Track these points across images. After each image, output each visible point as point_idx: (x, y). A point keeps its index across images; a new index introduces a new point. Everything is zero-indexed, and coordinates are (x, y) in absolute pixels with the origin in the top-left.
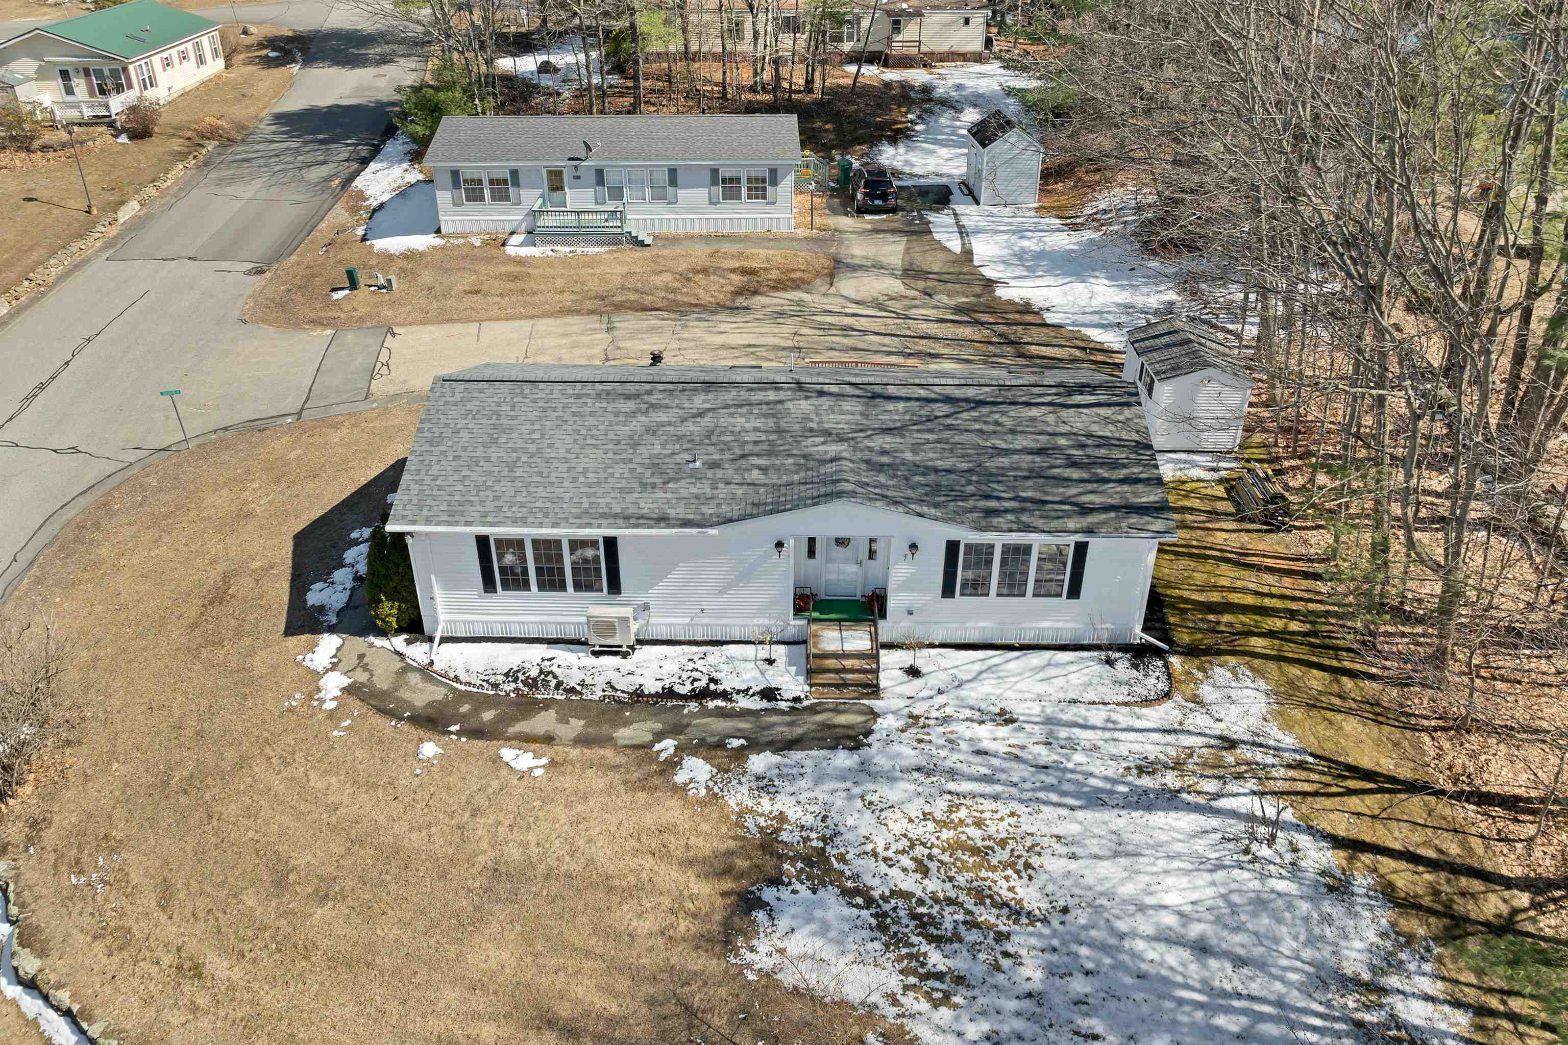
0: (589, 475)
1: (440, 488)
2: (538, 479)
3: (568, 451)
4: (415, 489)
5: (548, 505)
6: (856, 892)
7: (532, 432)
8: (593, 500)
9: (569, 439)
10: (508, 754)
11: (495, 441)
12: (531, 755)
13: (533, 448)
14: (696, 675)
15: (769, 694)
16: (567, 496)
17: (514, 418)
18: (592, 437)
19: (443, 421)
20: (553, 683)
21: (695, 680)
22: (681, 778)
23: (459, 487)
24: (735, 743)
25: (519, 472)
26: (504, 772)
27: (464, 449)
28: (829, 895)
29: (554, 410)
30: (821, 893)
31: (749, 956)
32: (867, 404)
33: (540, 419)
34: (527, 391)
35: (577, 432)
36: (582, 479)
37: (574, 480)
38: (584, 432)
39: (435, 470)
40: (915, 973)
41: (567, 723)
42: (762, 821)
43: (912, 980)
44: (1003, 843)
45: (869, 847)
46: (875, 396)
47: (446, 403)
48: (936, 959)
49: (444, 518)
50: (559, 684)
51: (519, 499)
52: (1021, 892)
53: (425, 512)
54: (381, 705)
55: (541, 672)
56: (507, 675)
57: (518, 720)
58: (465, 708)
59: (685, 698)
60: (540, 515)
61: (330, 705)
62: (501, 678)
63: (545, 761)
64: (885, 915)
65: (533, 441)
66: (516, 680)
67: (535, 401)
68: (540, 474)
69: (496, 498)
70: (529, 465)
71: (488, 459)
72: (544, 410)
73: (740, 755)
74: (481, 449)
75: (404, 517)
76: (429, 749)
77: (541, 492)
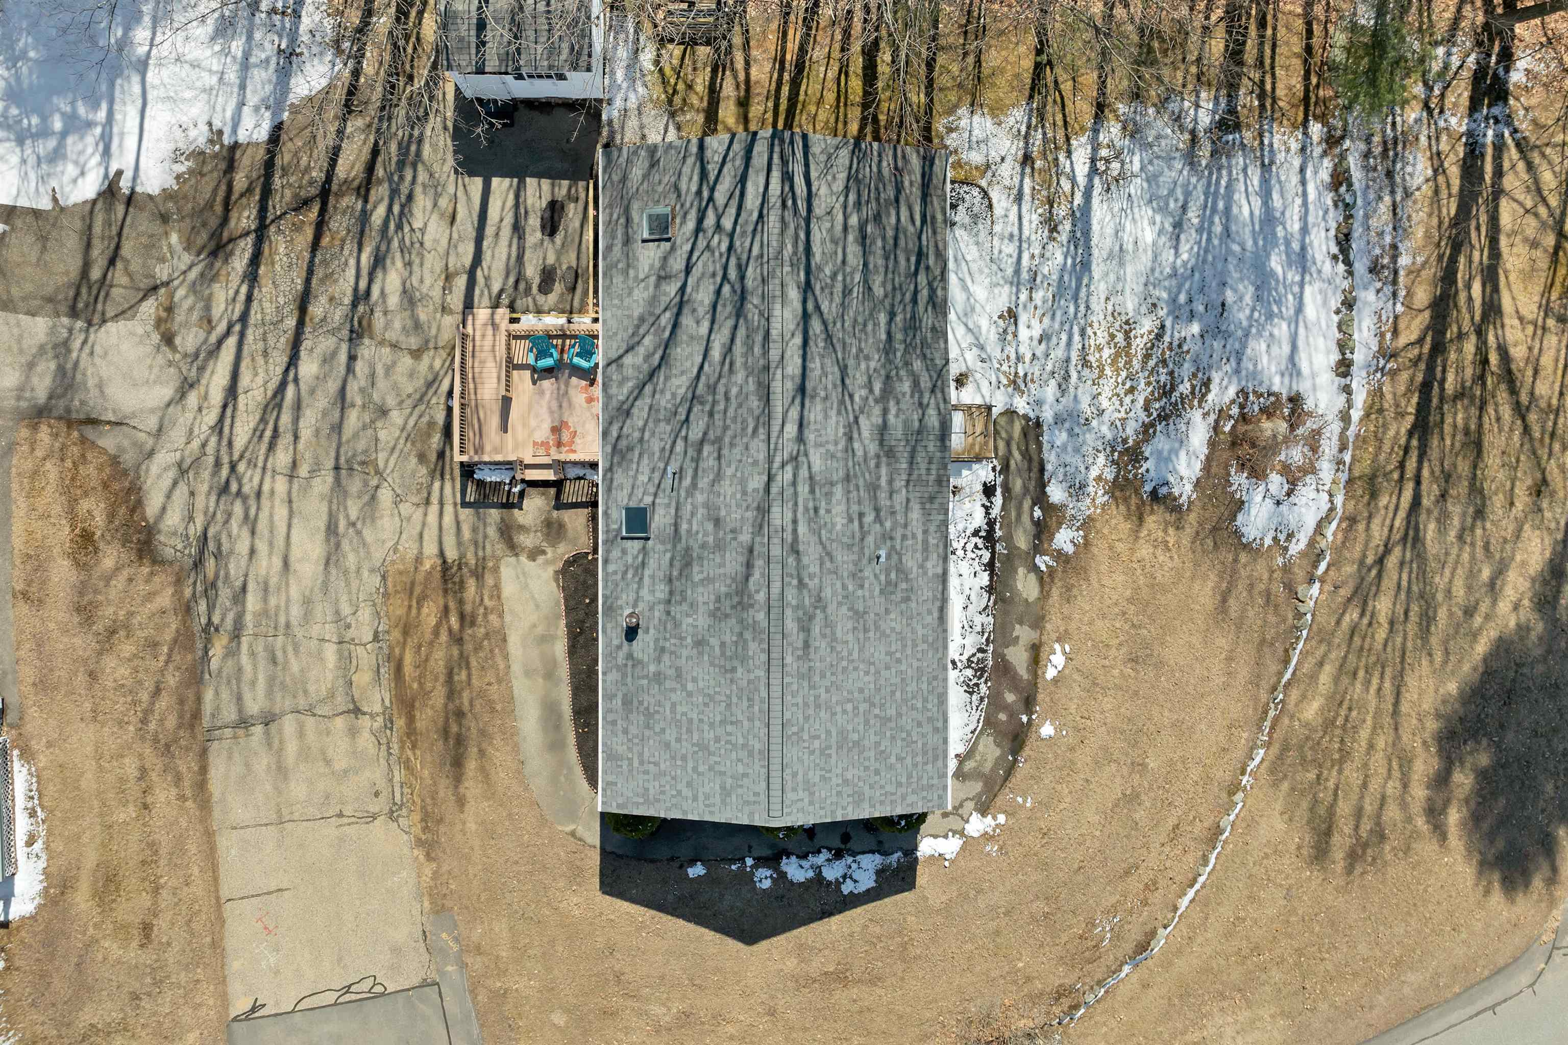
0: (893, 649)
1: (910, 777)
2: (898, 694)
3: (867, 673)
4: (911, 798)
5: (924, 679)
6: (1145, 432)
7: (845, 712)
8: (919, 641)
9: (854, 675)
10: (1051, 673)
11: (857, 743)
12: (1052, 657)
13: (863, 707)
14: (970, 547)
15: (989, 491)
16: (916, 664)
17: (828, 732)
18: (850, 654)
19: (834, 799)
20: (980, 655)
21: (976, 547)
22: (1069, 549)
23: (909, 760)
24: (1038, 513)
25: (892, 712)
26: (1067, 671)
27: (866, 768)
28: (1147, 450)
29: (817, 697)
30: (1147, 454)
31: (1184, 497)
32: (813, 397)
33: (828, 708)
34: (795, 729)
35: (845, 669)
36: (898, 655)
37: (899, 661)
38: (844, 663)
39: (889, 788)
40: (1191, 401)
41: (1017, 638)
42: (1100, 492)
43: (1196, 403)
44: (1112, 336)
45: (1119, 424)
46: (802, 389)
47: (811, 803)
48: (1185, 388)
49: (940, 763)
50: (981, 650)
51: (919, 705)
52: (1144, 330)
53: (935, 781)
54: (999, 782)
55: (969, 667)
56: (971, 693)
57: (1016, 673)
58: (1002, 717)
59: (993, 554)
60: (935, 683)
61: (1001, 818)
62: (975, 697)
63: (1057, 647)
64: (1159, 415)
65: (855, 708)
66: (977, 685)
67: (807, 718)
68: (893, 693)
69: (919, 724)
70: (882, 705)
71: (877, 744)
72: (818, 706)
73: (1049, 508)
74: (866, 754)
75: (940, 797)
76: (1047, 730)
77: (912, 687)
